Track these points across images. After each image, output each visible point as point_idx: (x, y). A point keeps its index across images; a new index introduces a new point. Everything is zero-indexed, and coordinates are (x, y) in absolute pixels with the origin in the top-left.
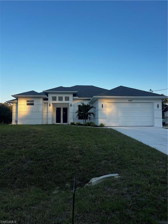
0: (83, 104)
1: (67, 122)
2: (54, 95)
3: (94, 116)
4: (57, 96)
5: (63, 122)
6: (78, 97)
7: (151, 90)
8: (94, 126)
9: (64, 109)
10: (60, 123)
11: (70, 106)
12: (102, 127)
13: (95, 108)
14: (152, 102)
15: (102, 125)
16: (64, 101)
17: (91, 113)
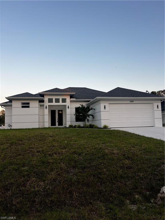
0: (82, 106)
1: (62, 125)
2: (50, 97)
3: (93, 118)
4: (54, 98)
5: (59, 125)
6: (75, 99)
7: (147, 91)
8: (97, 128)
9: (59, 111)
10: (56, 126)
11: (67, 108)
12: (106, 128)
13: (95, 110)
14: (152, 103)
15: (105, 127)
16: (61, 103)
17: (90, 115)
